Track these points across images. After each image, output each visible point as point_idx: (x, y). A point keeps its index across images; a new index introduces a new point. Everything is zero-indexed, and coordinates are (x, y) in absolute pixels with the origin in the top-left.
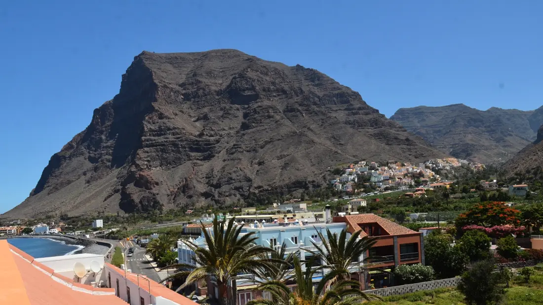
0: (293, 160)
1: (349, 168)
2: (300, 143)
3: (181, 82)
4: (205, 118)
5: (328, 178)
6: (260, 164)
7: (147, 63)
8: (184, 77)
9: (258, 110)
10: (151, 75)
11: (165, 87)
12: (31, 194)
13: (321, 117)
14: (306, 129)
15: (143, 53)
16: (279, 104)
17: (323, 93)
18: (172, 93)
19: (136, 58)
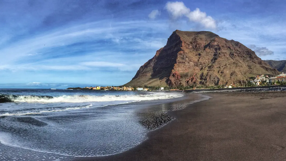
0: (234, 72)
1: (257, 77)
2: (237, 66)
3: (190, 41)
4: (200, 55)
5: (248, 80)
6: (222, 73)
7: (178, 34)
8: (191, 40)
9: (220, 53)
10: (180, 38)
11: (185, 42)
12: (132, 79)
13: (243, 58)
14: (238, 62)
15: (176, 30)
16: (228, 52)
17: (241, 51)
18: (187, 45)
19: (173, 32)
